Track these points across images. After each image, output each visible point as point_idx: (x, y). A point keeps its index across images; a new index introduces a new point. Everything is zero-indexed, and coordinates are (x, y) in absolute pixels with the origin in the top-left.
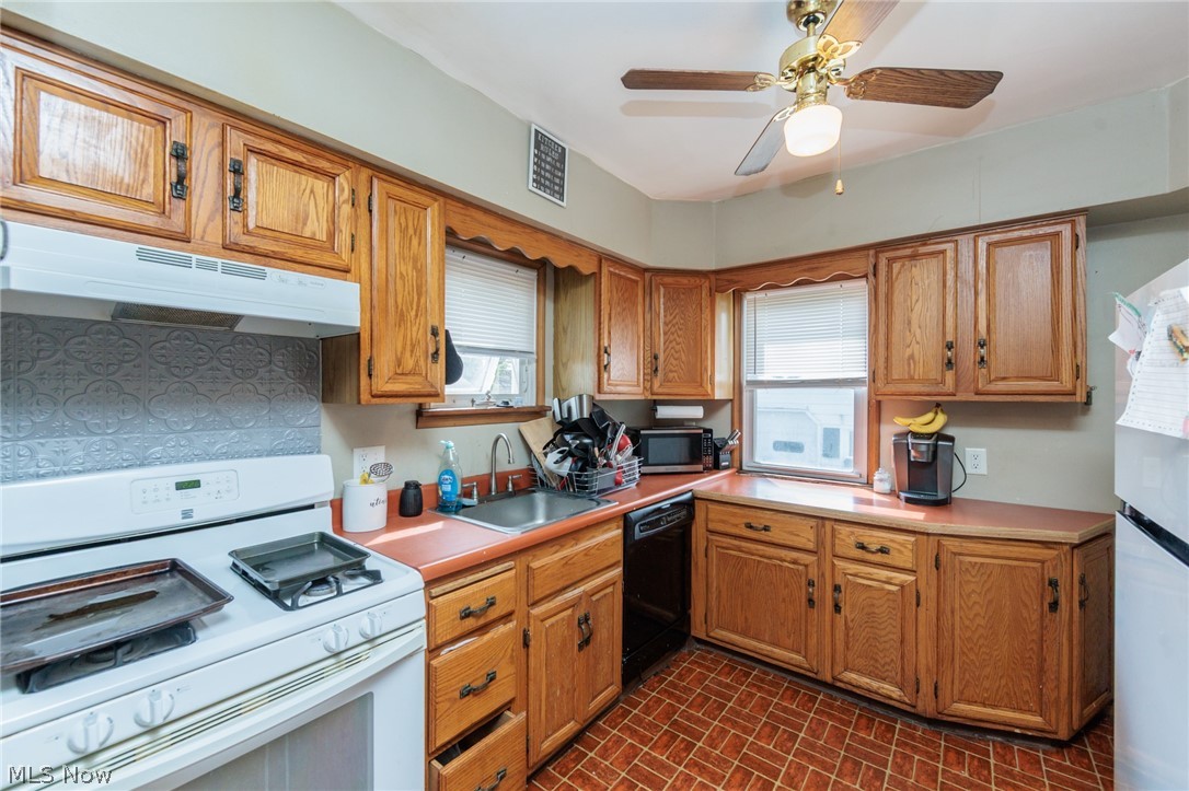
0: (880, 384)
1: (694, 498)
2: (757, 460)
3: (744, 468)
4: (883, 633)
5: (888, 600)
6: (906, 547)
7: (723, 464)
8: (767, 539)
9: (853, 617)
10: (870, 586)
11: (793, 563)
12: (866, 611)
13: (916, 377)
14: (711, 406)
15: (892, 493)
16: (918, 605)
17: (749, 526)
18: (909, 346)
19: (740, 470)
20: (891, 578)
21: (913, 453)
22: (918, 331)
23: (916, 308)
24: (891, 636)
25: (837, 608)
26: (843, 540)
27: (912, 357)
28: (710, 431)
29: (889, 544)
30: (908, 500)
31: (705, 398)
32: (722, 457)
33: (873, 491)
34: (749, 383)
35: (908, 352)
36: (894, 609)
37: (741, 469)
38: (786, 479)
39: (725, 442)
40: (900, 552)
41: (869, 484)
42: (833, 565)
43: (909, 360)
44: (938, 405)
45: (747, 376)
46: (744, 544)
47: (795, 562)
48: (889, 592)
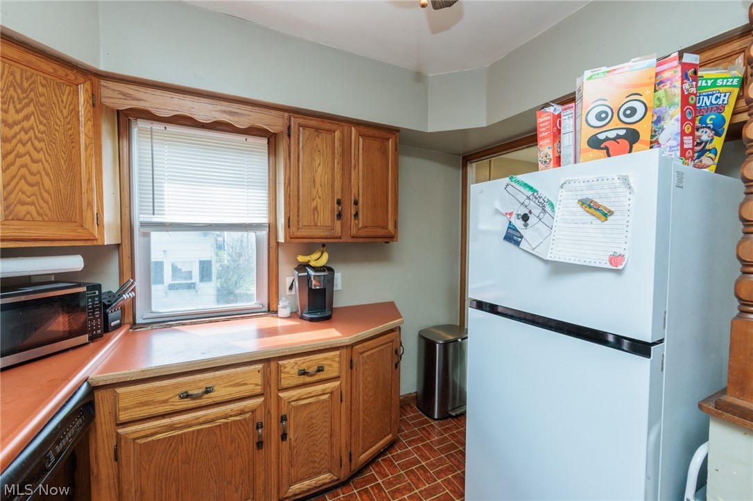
0: (293, 229)
1: (92, 390)
2: (154, 309)
3: (139, 321)
4: (319, 436)
5: (323, 408)
6: (335, 361)
7: (113, 324)
8: (210, 401)
9: (296, 437)
10: (310, 403)
11: (240, 414)
12: (306, 425)
13: (319, 225)
14: (95, 254)
15: (293, 315)
16: (341, 401)
17: (187, 396)
18: (314, 200)
19: (134, 325)
20: (325, 390)
21: (314, 282)
22: (320, 188)
23: (319, 170)
24: (325, 436)
25: (284, 436)
26: (288, 373)
27: (316, 208)
28: (98, 287)
29: (323, 362)
30: (311, 320)
31: (89, 243)
32: (111, 316)
33: (277, 317)
34: (143, 224)
35: (314, 204)
36: (326, 413)
37: (134, 323)
38: (195, 323)
39: (116, 296)
40: (331, 366)
41: (272, 311)
42: (279, 398)
43: (314, 210)
44: (324, 245)
45: (139, 217)
46: (176, 419)
47: (242, 412)
48: (324, 401)
